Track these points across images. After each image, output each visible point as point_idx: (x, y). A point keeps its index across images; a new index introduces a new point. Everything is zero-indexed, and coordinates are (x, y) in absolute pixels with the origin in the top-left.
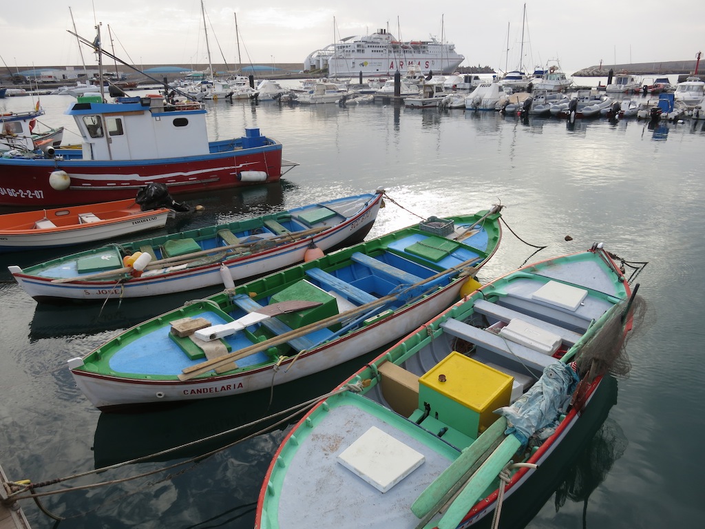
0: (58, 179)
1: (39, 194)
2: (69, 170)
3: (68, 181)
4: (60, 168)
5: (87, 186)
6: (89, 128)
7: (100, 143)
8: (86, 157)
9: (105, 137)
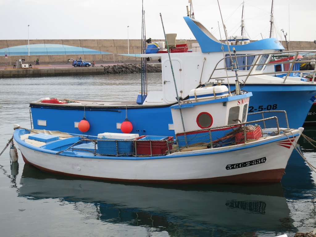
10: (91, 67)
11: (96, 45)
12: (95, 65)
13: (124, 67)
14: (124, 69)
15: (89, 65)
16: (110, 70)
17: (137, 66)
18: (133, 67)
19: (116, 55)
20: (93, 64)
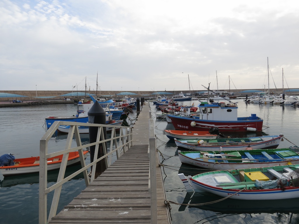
0: (193, 124)
1: (187, 127)
2: (196, 121)
3: (195, 124)
4: (194, 121)
5: (200, 127)
6: (203, 110)
7: (205, 115)
8: (201, 118)
9: (207, 114)
10: (21, 103)
11: (21, 93)
12: (24, 102)
13: (36, 102)
14: (36, 103)
15: (21, 102)
16: (30, 104)
17: (42, 102)
18: (40, 102)
19: (31, 97)
20: (22, 102)
